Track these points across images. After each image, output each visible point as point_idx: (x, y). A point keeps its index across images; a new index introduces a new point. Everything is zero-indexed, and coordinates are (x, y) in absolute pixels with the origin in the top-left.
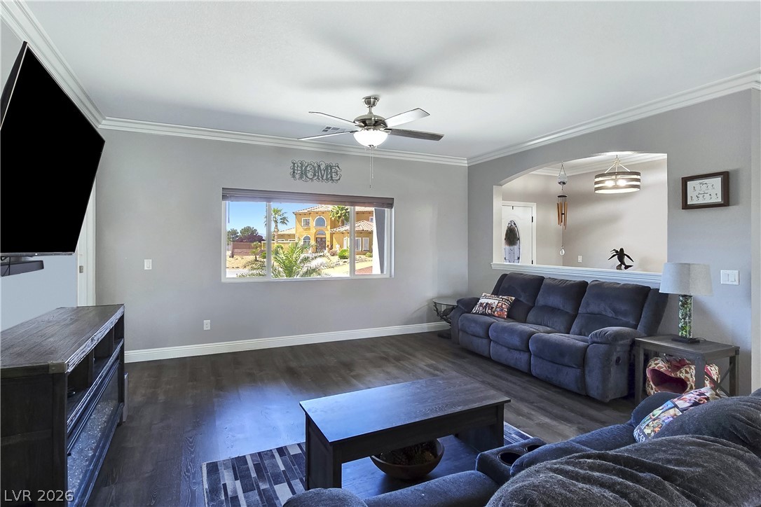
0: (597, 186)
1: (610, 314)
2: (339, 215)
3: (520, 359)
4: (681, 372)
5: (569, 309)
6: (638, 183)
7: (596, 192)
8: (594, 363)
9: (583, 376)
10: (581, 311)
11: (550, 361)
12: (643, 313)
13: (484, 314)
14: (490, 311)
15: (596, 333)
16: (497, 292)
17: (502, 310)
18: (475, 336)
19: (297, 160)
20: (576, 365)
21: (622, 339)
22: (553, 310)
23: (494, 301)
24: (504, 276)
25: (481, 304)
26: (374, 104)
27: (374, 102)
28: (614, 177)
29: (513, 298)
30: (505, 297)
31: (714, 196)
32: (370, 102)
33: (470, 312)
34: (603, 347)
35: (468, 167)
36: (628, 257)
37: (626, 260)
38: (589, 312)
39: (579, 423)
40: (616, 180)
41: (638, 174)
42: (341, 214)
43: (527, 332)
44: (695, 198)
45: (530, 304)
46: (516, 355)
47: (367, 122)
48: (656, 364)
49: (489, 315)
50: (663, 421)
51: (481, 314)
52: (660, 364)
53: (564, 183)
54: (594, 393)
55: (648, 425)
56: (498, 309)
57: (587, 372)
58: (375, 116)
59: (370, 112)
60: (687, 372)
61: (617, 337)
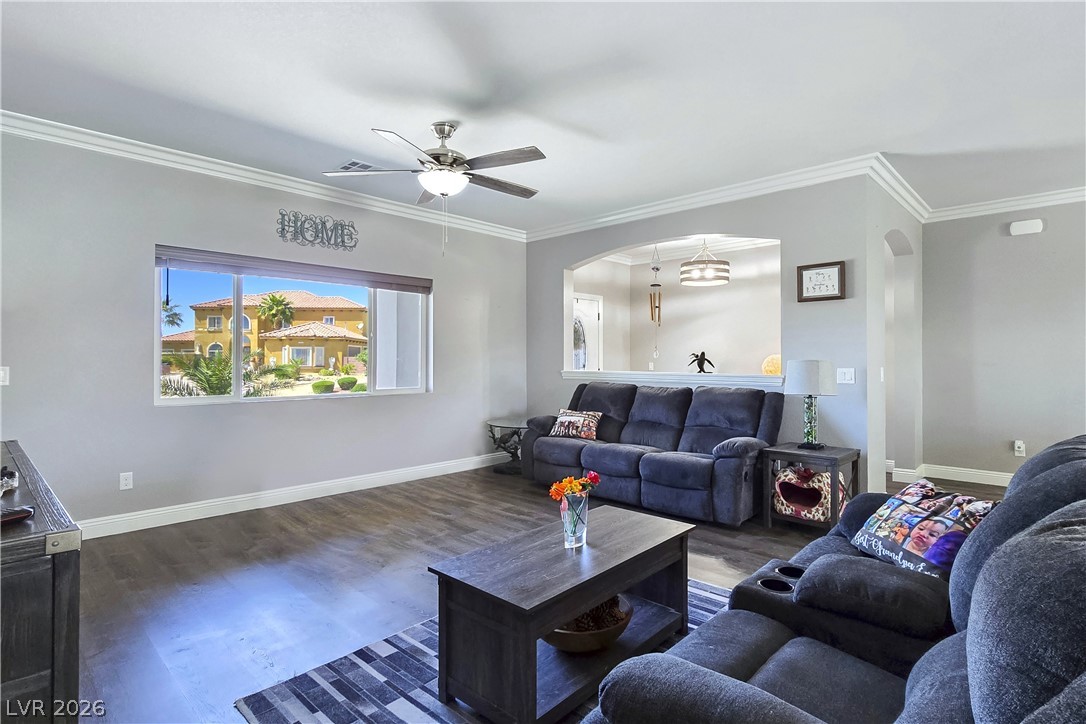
0: (682, 276)
1: (724, 425)
2: (274, 312)
3: (628, 488)
4: (813, 482)
5: (674, 421)
6: (726, 274)
7: (684, 283)
8: (724, 481)
9: (711, 497)
10: (687, 423)
11: (667, 486)
12: (762, 421)
13: (567, 436)
14: (574, 432)
15: (723, 446)
16: (575, 406)
17: (590, 429)
18: (559, 465)
19: (289, 209)
20: (702, 486)
21: (753, 450)
22: (654, 425)
23: (578, 418)
24: (582, 388)
25: (562, 424)
26: (449, 135)
27: (450, 132)
28: (701, 266)
29: (601, 414)
30: (591, 413)
31: (830, 287)
32: (443, 130)
33: (547, 435)
34: (733, 462)
35: (527, 244)
36: (709, 362)
37: (706, 365)
38: (698, 423)
39: (723, 553)
40: (702, 270)
41: (727, 263)
42: (277, 311)
43: (633, 453)
44: (811, 289)
45: (622, 420)
46: (622, 483)
47: (441, 159)
48: (786, 476)
49: (574, 437)
50: (901, 519)
51: (563, 436)
52: (790, 476)
53: (658, 269)
54: (724, 518)
55: (879, 527)
56: (585, 429)
57: (715, 493)
58: (452, 151)
59: (443, 146)
60: (819, 481)
61: (746, 448)
